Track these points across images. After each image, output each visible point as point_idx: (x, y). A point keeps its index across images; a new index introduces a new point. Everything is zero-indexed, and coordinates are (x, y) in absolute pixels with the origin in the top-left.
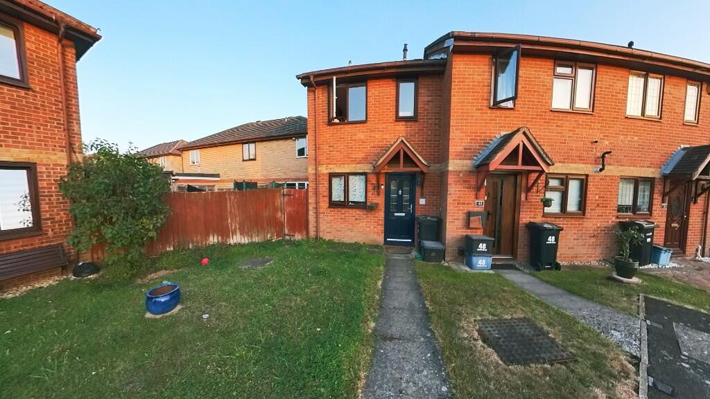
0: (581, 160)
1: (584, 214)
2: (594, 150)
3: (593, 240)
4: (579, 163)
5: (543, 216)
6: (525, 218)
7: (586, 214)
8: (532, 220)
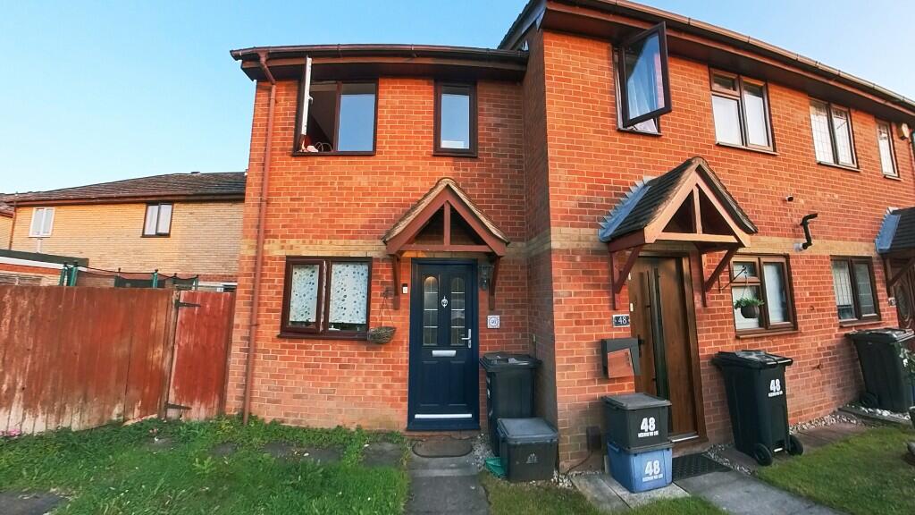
0: (775, 230)
1: (795, 327)
2: (789, 214)
3: (817, 374)
4: (772, 235)
5: (737, 338)
6: (709, 344)
7: (799, 326)
8: (721, 348)
